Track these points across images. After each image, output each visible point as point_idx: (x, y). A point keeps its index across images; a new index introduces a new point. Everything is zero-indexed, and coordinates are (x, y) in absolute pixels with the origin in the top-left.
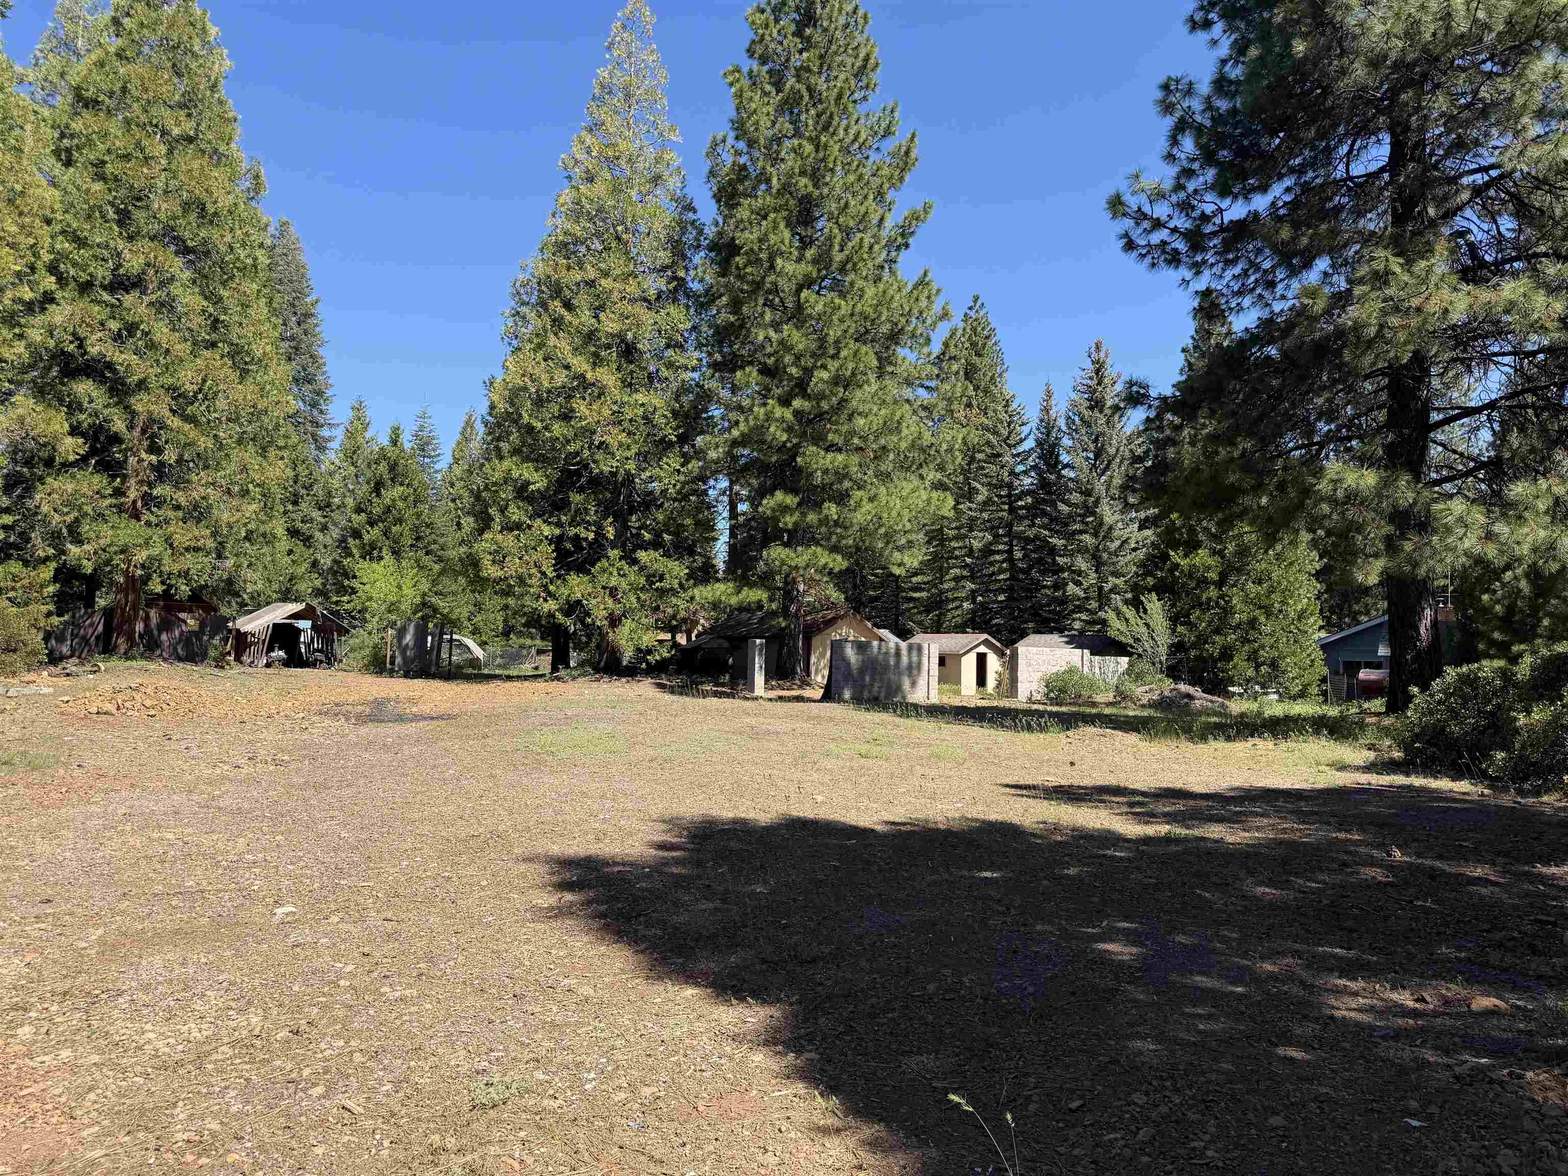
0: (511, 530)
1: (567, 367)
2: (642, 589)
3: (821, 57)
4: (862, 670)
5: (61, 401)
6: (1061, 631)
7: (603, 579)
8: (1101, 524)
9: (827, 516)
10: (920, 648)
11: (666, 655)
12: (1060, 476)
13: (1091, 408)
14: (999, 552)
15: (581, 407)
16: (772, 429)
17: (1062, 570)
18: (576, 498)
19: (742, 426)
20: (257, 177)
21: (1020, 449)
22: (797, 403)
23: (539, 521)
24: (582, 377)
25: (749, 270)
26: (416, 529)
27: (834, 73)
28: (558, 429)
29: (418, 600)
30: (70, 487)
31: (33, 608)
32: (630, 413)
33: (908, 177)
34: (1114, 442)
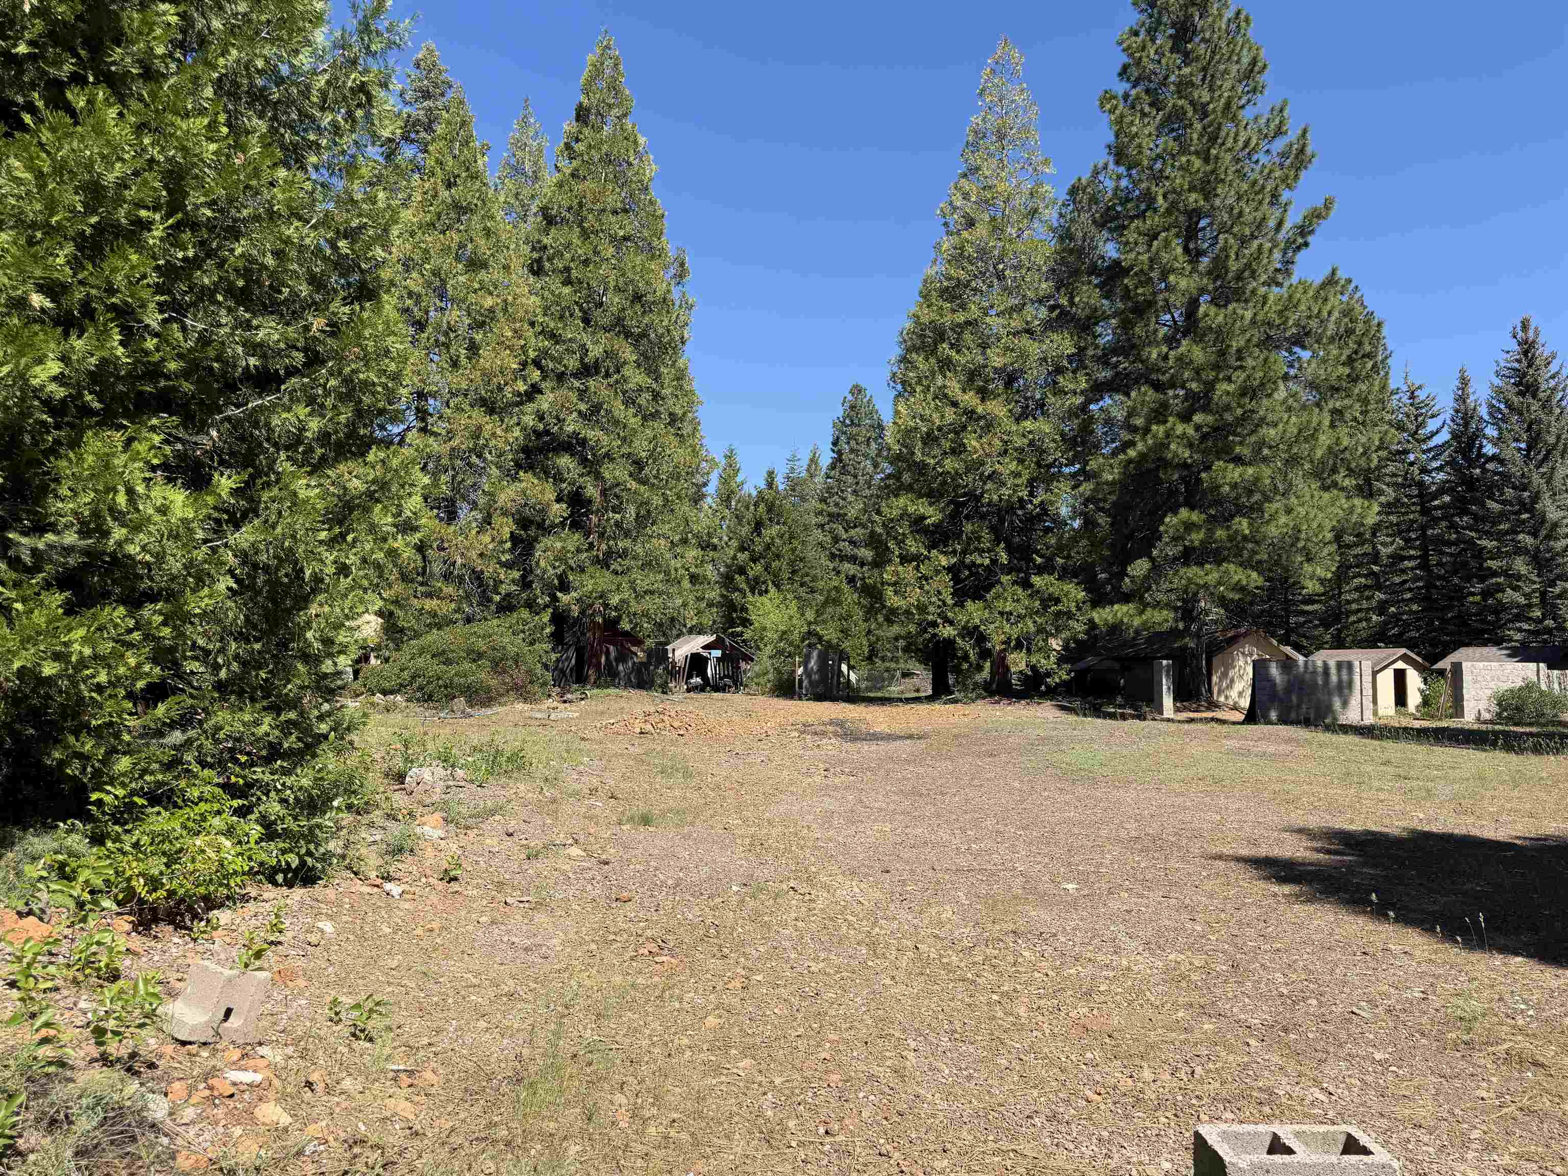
0: (910, 562)
1: (955, 404)
2: (1037, 613)
3: (1204, 69)
4: (1289, 689)
5: (546, 473)
6: (1497, 642)
7: (999, 605)
8: (1543, 521)
9: (1236, 531)
10: (1350, 665)
11: (1065, 677)
12: (1484, 471)
13: (1521, 394)
14: (1410, 558)
15: (972, 442)
16: (1173, 446)
17: (1495, 574)
18: (968, 527)
19: (1140, 446)
20: (682, 265)
21: (1432, 443)
22: (1198, 418)
23: (934, 552)
24: (970, 413)
25: (1140, 291)
26: (792, 563)
27: (1219, 83)
28: (950, 464)
29: (805, 629)
30: (559, 545)
31: (537, 646)
32: (1019, 442)
33: (1303, 174)
34: (1553, 429)
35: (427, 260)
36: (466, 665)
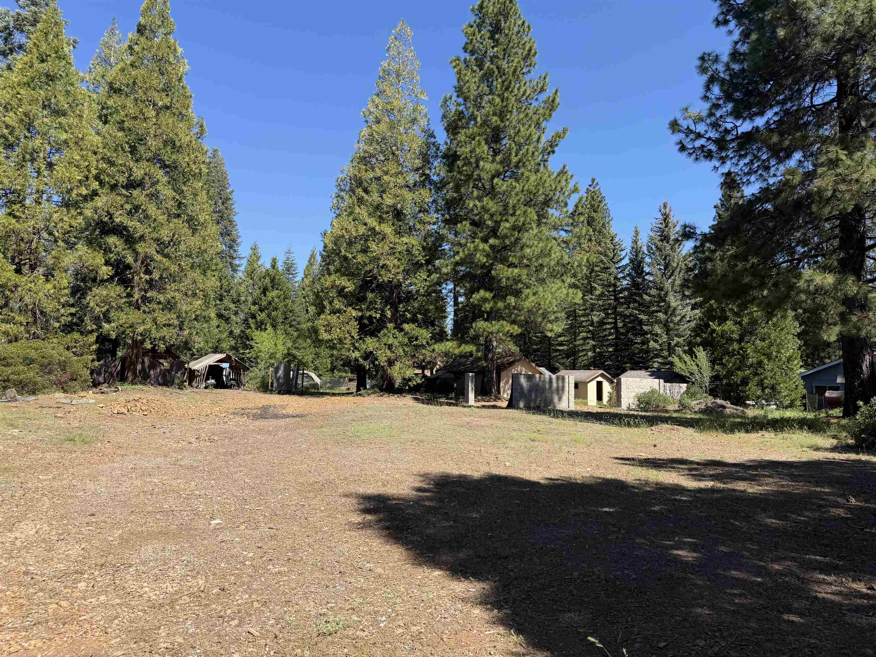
0: (335, 313)
1: (365, 224)
2: (406, 345)
3: (504, 50)
4: (530, 390)
5: (101, 247)
6: (646, 368)
7: (384, 340)
8: (669, 307)
9: (509, 304)
10: (563, 378)
11: (419, 381)
12: (644, 280)
13: (662, 240)
14: (609, 323)
15: (373, 246)
16: (478, 255)
17: (646, 333)
18: (370, 296)
19: (461, 254)
20: (202, 126)
21: (620, 264)
22: (491, 241)
23: (350, 308)
24: (373, 229)
25: (465, 168)
26: (285, 313)
27: (512, 58)
28: (361, 258)
29: (286, 352)
30: (105, 293)
31: (85, 357)
32: (399, 248)
33: (554, 114)
34: (676, 260)
35: (20, 106)
36: (21, 367)
